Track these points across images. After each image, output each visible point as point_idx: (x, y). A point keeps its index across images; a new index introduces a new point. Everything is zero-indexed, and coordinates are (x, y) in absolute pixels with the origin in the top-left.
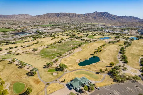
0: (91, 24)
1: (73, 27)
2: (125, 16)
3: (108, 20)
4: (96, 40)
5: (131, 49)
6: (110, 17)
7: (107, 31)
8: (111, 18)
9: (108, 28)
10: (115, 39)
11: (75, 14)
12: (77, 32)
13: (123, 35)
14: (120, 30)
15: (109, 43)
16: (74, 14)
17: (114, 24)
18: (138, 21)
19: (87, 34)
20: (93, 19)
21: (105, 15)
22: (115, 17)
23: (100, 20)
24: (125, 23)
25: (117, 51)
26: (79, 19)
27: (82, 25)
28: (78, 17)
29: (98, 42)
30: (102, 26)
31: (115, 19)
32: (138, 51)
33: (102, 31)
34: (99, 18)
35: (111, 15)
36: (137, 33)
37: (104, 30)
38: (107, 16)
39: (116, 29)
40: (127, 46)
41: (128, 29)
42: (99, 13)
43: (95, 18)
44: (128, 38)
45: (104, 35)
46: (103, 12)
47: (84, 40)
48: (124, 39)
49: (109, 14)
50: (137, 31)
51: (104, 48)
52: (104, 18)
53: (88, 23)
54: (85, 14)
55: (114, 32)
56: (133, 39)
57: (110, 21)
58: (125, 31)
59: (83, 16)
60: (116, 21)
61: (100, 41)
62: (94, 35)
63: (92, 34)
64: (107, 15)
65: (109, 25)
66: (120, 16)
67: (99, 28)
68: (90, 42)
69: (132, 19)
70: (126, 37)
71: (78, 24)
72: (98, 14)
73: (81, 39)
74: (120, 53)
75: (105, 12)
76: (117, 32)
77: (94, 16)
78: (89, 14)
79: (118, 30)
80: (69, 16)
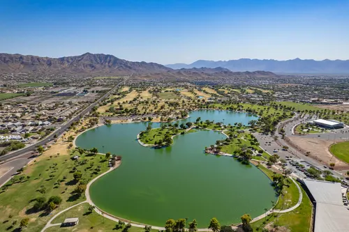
21: (110, 60)
42: (94, 55)
43: (92, 66)
52: (109, 67)
59: (61, 64)
72: (92, 58)
77: (88, 62)
80: (22, 63)
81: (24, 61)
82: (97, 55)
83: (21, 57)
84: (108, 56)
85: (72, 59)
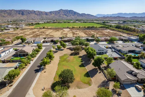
54: (51, 12)
80: (36, 14)
81: (36, 13)
82: (66, 10)
83: (35, 12)
84: (70, 10)
85: (55, 12)
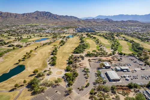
0: (31, 26)
1: (4, 30)
2: (66, 16)
3: (51, 20)
4: (29, 44)
5: (64, 48)
6: (52, 16)
7: (47, 31)
8: (53, 18)
9: (48, 28)
10: (52, 39)
11: (11, 14)
12: (8, 36)
13: (61, 34)
14: (60, 29)
15: (44, 45)
16: (8, 13)
17: (56, 24)
18: (77, 20)
19: (21, 38)
20: (35, 19)
21: (48, 15)
22: (58, 17)
23: (43, 20)
24: (66, 22)
25: (49, 53)
26: (17, 19)
27: (18, 27)
28: (15, 17)
29: (31, 46)
30: (43, 27)
31: (57, 19)
32: (70, 49)
33: (41, 32)
34: (41, 18)
35: (54, 15)
36: (74, 31)
37: (43, 31)
38: (50, 16)
39: (57, 28)
40: (61, 45)
41: (68, 28)
42: (40, 12)
43: (36, 18)
44: (65, 37)
45: (41, 37)
46: (45, 12)
47: (13, 46)
48: (61, 38)
49: (51, 14)
50: (74, 29)
51: (36, 52)
52: (46, 18)
53: (28, 25)
54: (24, 14)
55: (53, 32)
56: (68, 37)
57: (53, 21)
58: (64, 30)
59: (22, 17)
60: (59, 21)
61: (34, 44)
62: (29, 37)
63: (27, 37)
64: (49, 14)
65: (51, 25)
66: (62, 16)
67: (39, 29)
68: (21, 47)
69: (73, 18)
70: (62, 36)
71: (14, 26)
72: (39, 14)
73: (8, 45)
74: (52, 54)
75: (47, 12)
76: (56, 32)
77: (35, 16)
78: (29, 14)
79: (58, 30)
80: (1, 16)
